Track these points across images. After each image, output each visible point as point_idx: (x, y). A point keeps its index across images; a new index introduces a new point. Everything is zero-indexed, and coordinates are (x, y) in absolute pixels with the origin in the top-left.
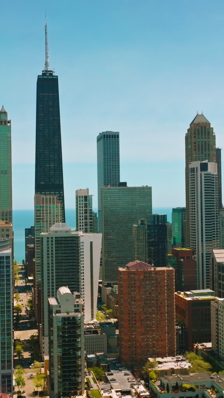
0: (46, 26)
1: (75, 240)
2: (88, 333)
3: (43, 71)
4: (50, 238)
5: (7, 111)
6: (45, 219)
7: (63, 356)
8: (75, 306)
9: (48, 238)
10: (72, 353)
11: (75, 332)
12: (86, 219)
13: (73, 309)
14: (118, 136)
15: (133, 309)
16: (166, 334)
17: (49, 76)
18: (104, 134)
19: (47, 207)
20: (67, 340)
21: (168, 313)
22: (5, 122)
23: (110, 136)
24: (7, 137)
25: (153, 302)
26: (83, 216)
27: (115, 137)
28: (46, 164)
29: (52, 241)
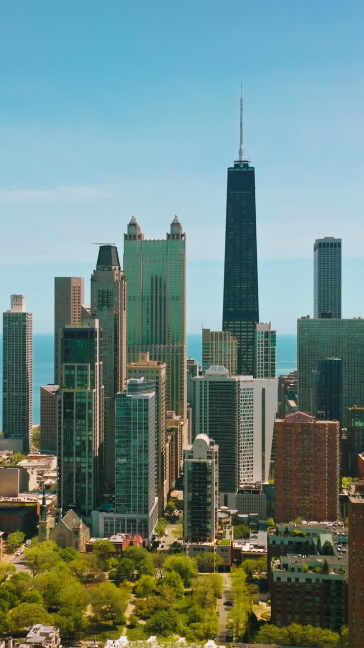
0: (241, 99)
1: (232, 386)
2: (246, 492)
3: (235, 162)
4: (203, 382)
5: (180, 223)
6: (214, 359)
7: (193, 501)
8: (208, 453)
9: (201, 382)
10: (202, 499)
11: (205, 478)
12: (266, 360)
13: (206, 455)
14: (340, 245)
15: (288, 466)
16: (325, 496)
17: (243, 167)
18: (320, 242)
19: (216, 344)
20: (197, 485)
21: (328, 473)
22: (178, 235)
23: (328, 244)
24: (180, 255)
25: (312, 459)
26: (262, 357)
27: (335, 246)
28: (237, 285)
29: (205, 386)
